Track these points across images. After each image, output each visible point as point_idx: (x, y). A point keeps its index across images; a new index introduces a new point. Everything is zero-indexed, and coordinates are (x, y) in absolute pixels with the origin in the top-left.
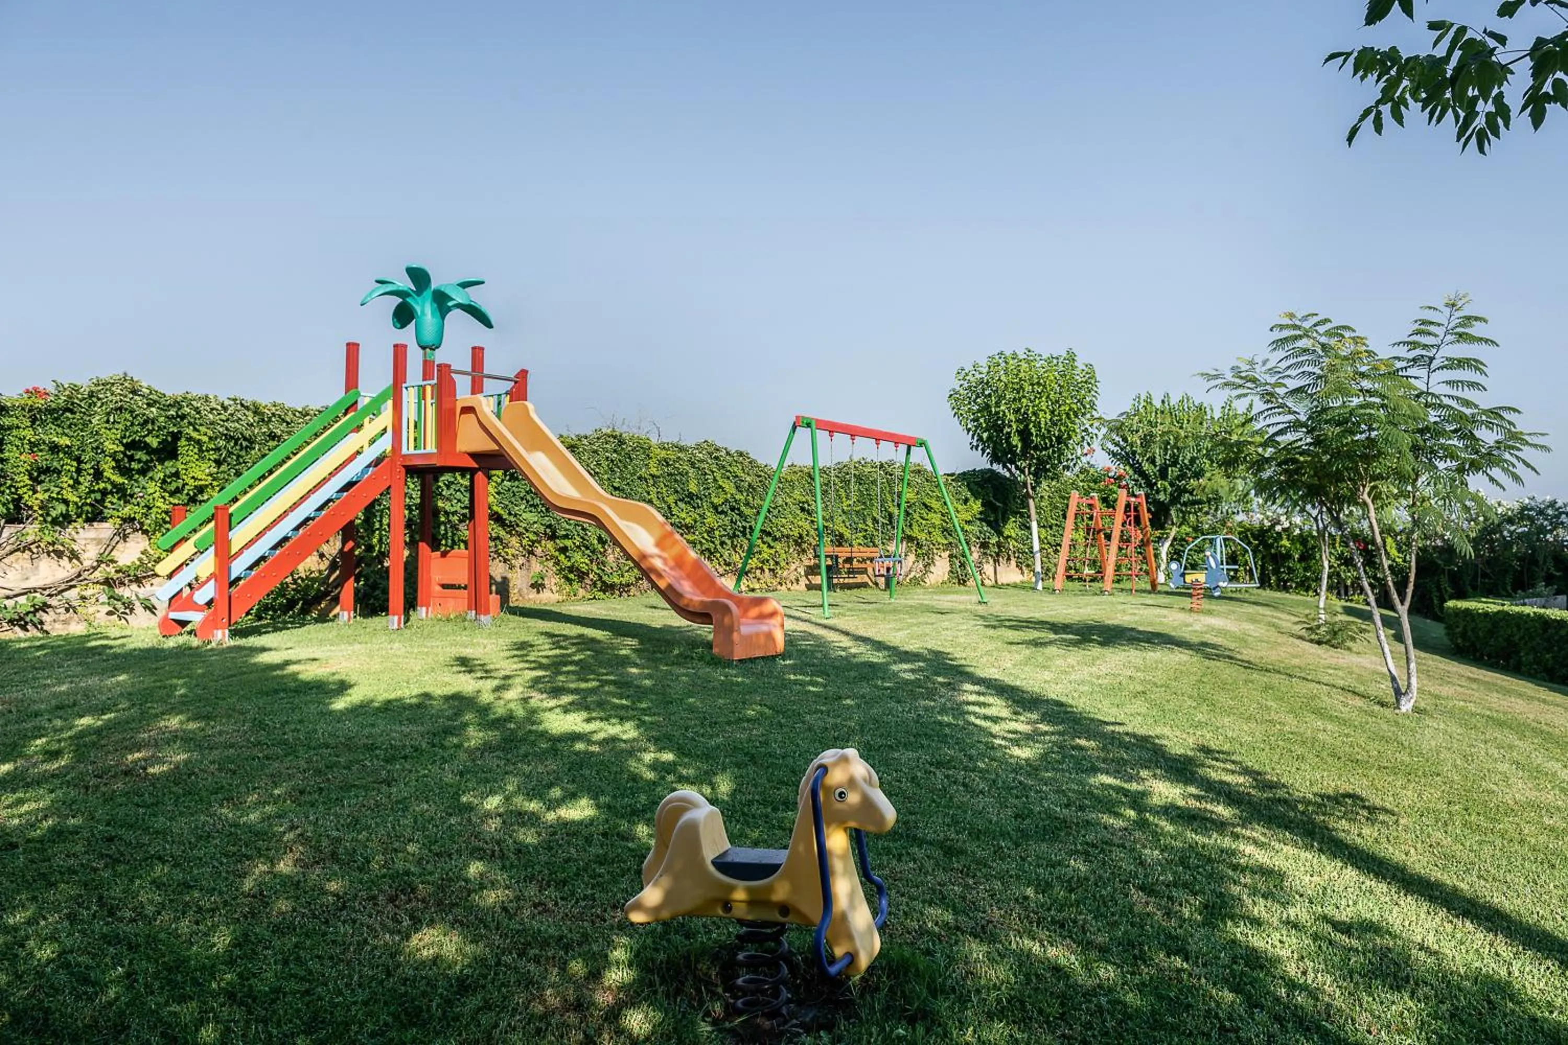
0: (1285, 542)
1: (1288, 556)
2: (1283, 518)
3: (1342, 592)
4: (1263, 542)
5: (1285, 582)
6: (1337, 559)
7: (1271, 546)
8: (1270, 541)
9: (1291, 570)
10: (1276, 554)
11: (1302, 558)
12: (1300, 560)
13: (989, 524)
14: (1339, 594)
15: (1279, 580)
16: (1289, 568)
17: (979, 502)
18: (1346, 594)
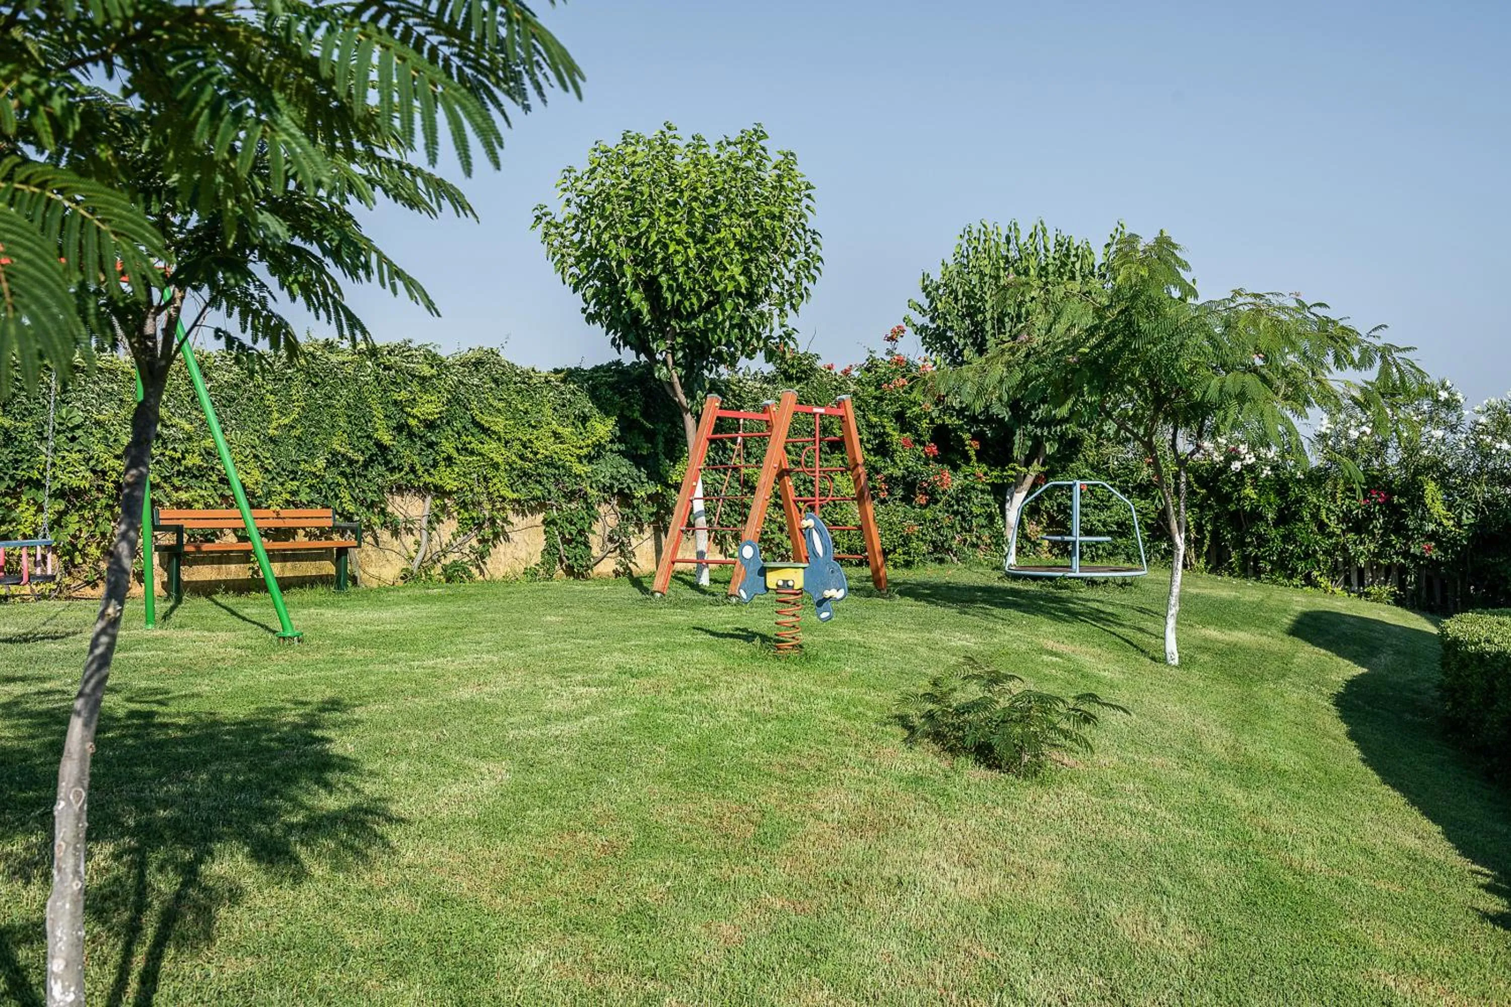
0: (1249, 491)
1: (1256, 516)
2: (1243, 449)
3: (1354, 579)
4: (1214, 491)
5: (1256, 559)
6: (1340, 521)
7: (1228, 498)
8: (1227, 489)
9: (1262, 541)
10: (1237, 511)
11: (1282, 519)
12: (1276, 524)
13: (638, 461)
14: (1347, 581)
15: (1245, 558)
16: (1260, 537)
17: (611, 422)
18: (1361, 583)
